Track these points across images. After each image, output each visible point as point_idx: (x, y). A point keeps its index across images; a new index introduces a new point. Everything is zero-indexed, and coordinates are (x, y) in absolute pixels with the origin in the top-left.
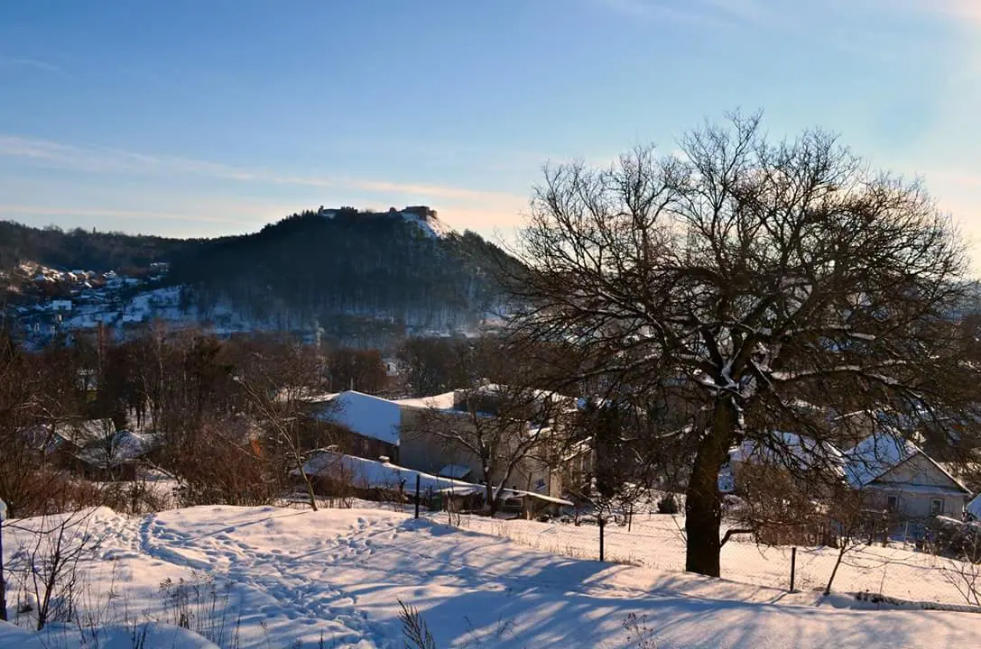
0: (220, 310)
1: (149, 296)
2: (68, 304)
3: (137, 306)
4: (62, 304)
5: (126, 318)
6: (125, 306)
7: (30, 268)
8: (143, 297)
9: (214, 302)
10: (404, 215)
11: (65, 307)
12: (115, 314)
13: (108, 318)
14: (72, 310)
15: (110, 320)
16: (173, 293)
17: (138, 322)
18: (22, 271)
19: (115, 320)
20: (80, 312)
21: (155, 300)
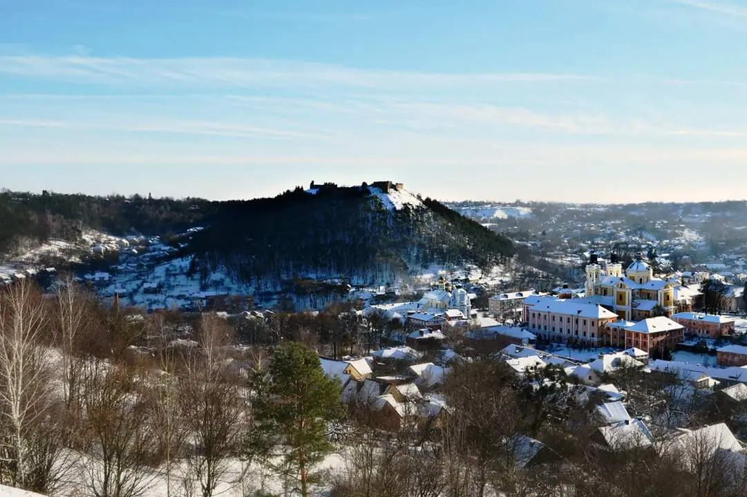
0: (216, 276)
1: (167, 266)
2: (106, 276)
3: (157, 275)
4: (102, 276)
5: (146, 285)
6: (148, 275)
7: (92, 237)
8: (162, 267)
9: (214, 269)
10: (372, 190)
11: (104, 278)
12: (139, 282)
13: (134, 285)
14: (109, 280)
15: (136, 287)
16: (185, 263)
17: (154, 288)
18: (84, 241)
19: (139, 287)
20: (115, 280)
21: (171, 269)
